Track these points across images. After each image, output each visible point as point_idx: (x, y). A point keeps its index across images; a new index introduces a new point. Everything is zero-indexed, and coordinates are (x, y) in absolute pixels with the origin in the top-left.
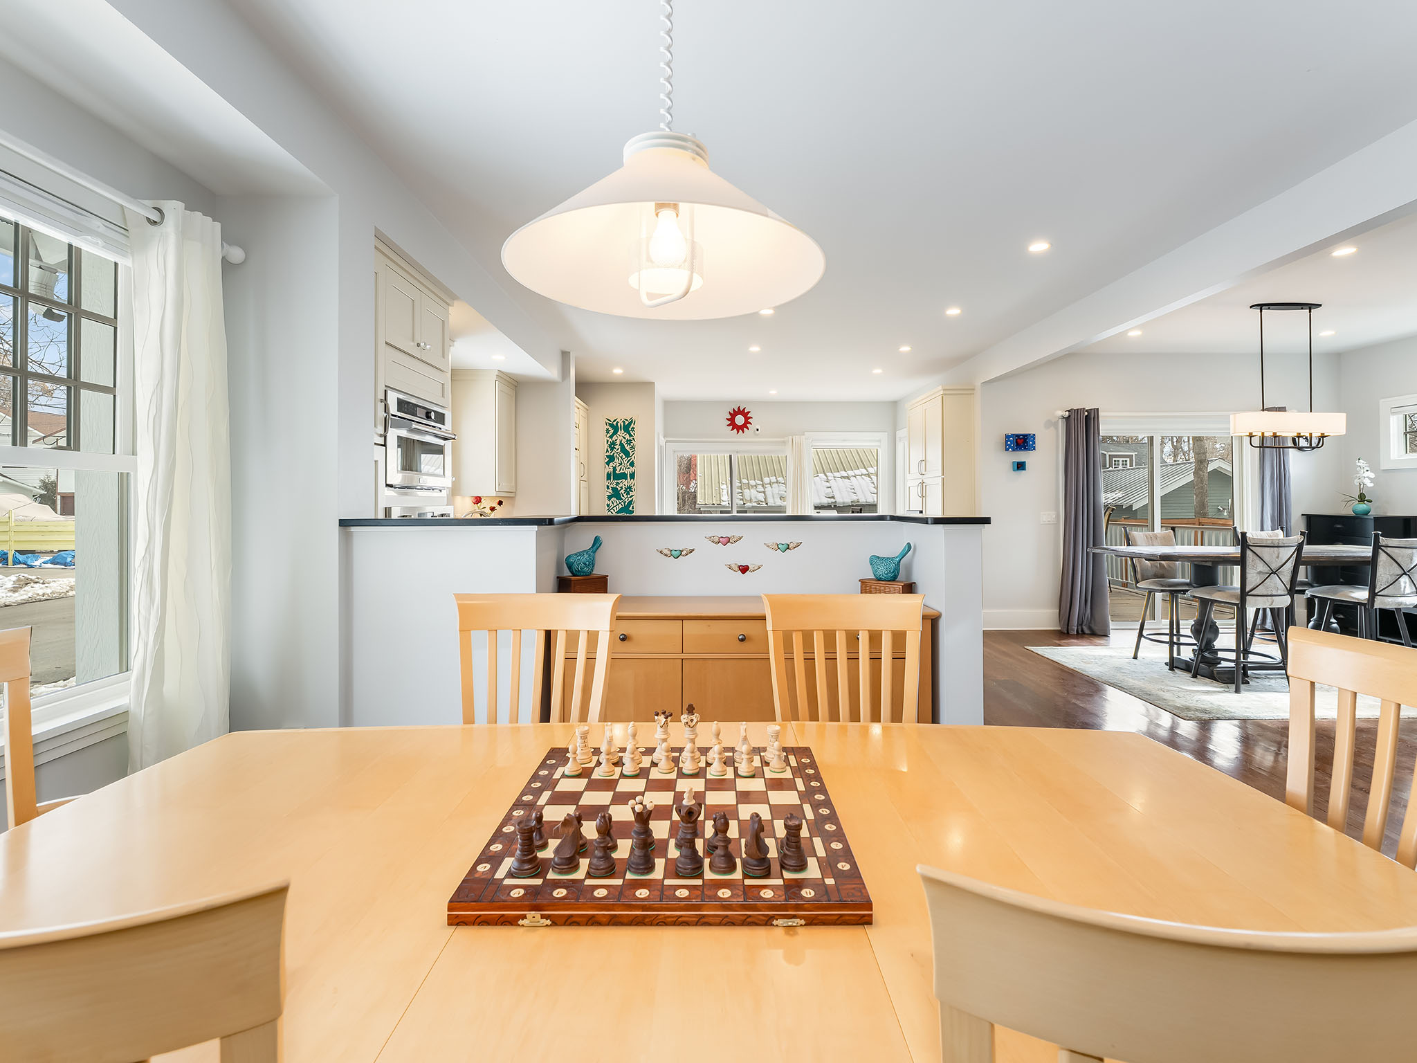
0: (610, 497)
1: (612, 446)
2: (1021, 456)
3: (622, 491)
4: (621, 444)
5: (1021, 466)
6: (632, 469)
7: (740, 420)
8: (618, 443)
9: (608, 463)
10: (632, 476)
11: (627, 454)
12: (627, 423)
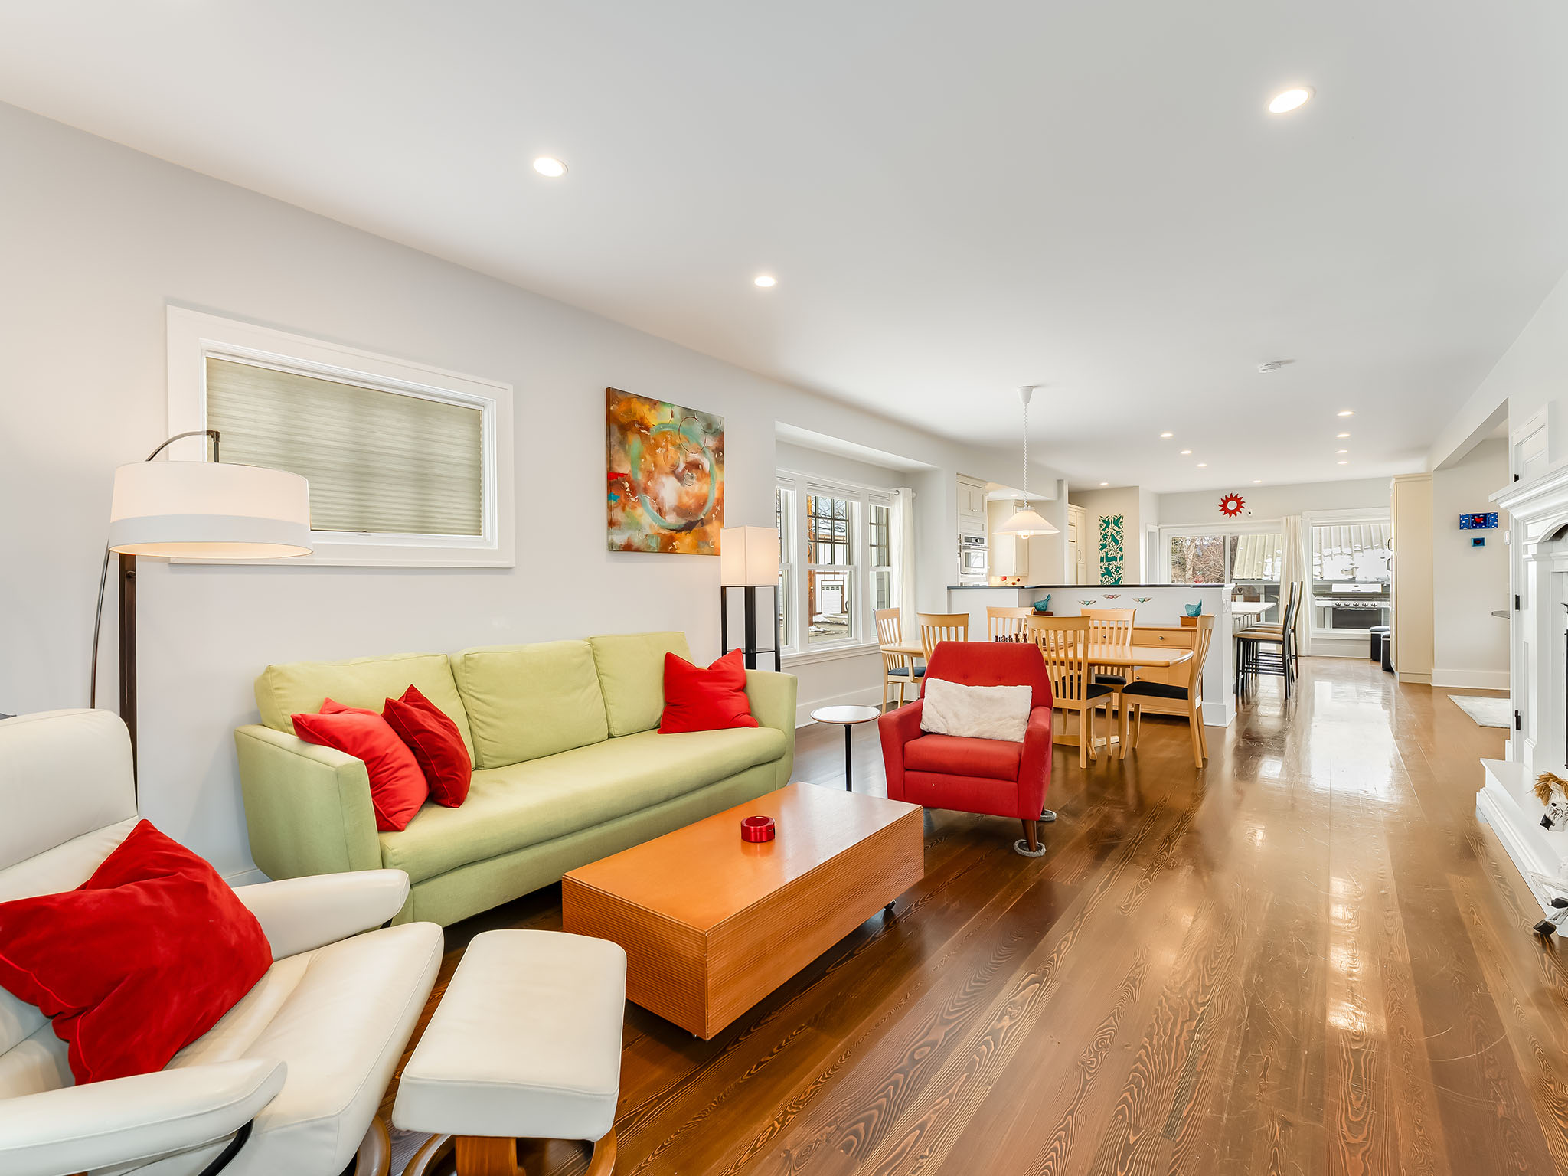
0: (1103, 575)
1: (1105, 537)
2: (1479, 533)
3: (1113, 570)
4: (1112, 535)
5: (1479, 542)
6: (1121, 553)
7: (1232, 505)
8: (1109, 534)
9: (1101, 550)
10: (1121, 558)
11: (1117, 542)
12: (1116, 518)
